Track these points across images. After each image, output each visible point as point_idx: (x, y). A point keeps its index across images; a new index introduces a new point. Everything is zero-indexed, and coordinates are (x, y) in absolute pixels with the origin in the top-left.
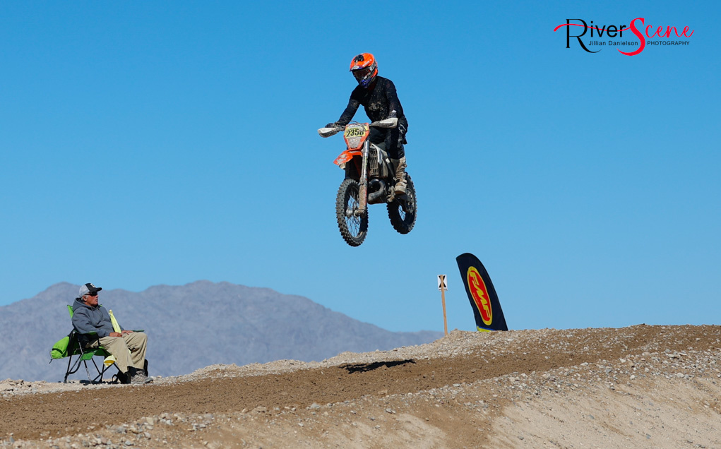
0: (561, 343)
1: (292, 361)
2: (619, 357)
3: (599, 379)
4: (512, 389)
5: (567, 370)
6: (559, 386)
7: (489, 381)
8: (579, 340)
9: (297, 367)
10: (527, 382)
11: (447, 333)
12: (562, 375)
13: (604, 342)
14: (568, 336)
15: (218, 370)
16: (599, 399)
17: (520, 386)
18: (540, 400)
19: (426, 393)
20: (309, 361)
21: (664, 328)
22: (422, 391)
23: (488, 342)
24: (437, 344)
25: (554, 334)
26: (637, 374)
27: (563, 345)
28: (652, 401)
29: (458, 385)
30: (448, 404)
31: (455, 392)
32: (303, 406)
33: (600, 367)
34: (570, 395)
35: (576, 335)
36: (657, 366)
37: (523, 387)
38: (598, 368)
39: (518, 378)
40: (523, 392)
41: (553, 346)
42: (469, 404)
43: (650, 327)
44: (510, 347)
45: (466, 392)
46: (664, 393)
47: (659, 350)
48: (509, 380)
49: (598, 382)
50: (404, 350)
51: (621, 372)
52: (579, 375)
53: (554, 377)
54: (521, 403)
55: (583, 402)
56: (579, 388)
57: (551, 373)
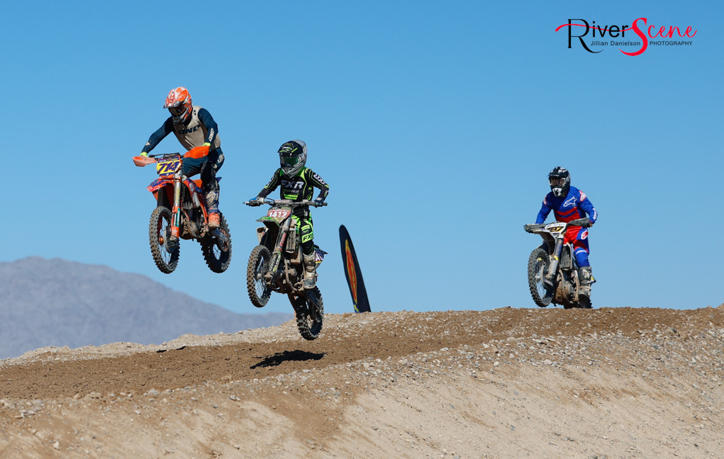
0: (420, 327)
1: (129, 344)
2: (482, 342)
3: (460, 366)
4: (366, 375)
5: (425, 355)
6: (417, 373)
7: (341, 367)
8: (440, 324)
9: (134, 350)
10: (382, 368)
12: (420, 361)
13: (466, 326)
14: (427, 319)
15: (49, 353)
16: (459, 387)
17: (375, 373)
18: (396, 388)
19: (273, 380)
20: (147, 344)
21: (531, 311)
22: (268, 377)
23: (341, 325)
24: (286, 327)
25: (413, 317)
26: (501, 360)
27: (422, 329)
28: (518, 390)
29: (308, 371)
30: (297, 391)
31: (304, 378)
32: (140, 392)
33: (462, 352)
34: (429, 382)
35: (435, 318)
36: (523, 353)
37: (378, 374)
38: (459, 354)
39: (372, 364)
40: (378, 378)
41: (411, 329)
42: (319, 391)
43: (516, 310)
44: (364, 330)
45: (316, 378)
46: (530, 381)
47: (527, 335)
48: (362, 366)
49: (459, 369)
50: (250, 332)
51: (484, 358)
52: (439, 361)
53: (411, 363)
54: (375, 391)
55: (443, 390)
56: (438, 375)
57: (408, 358)
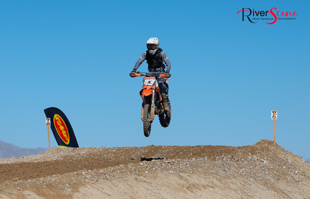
0: (110, 155)
2: (140, 162)
3: (129, 173)
4: (83, 178)
5: (112, 168)
6: (108, 177)
7: (72, 174)
8: (119, 153)
10: (91, 175)
11: (50, 149)
12: (110, 171)
13: (132, 154)
14: (113, 151)
16: (129, 184)
17: (88, 177)
18: (98, 184)
19: (38, 180)
21: (163, 147)
22: (36, 179)
23: (72, 154)
24: (45, 155)
25: (106, 150)
26: (149, 171)
27: (111, 156)
28: (157, 185)
29: (55, 176)
30: (50, 186)
31: (53, 179)
33: (130, 167)
34: (114, 181)
35: (117, 150)
36: (159, 167)
37: (89, 177)
38: (129, 167)
39: (86, 172)
40: (89, 179)
41: (105, 156)
42: (61, 185)
43: (156, 147)
44: (83, 156)
45: (59, 179)
46: (163, 181)
48: (82, 173)
49: (129, 175)
50: (27, 157)
51: (141, 170)
52: (119, 171)
53: (105, 172)
54: (88, 185)
55: (121, 185)
56: (118, 178)
57: (104, 170)
